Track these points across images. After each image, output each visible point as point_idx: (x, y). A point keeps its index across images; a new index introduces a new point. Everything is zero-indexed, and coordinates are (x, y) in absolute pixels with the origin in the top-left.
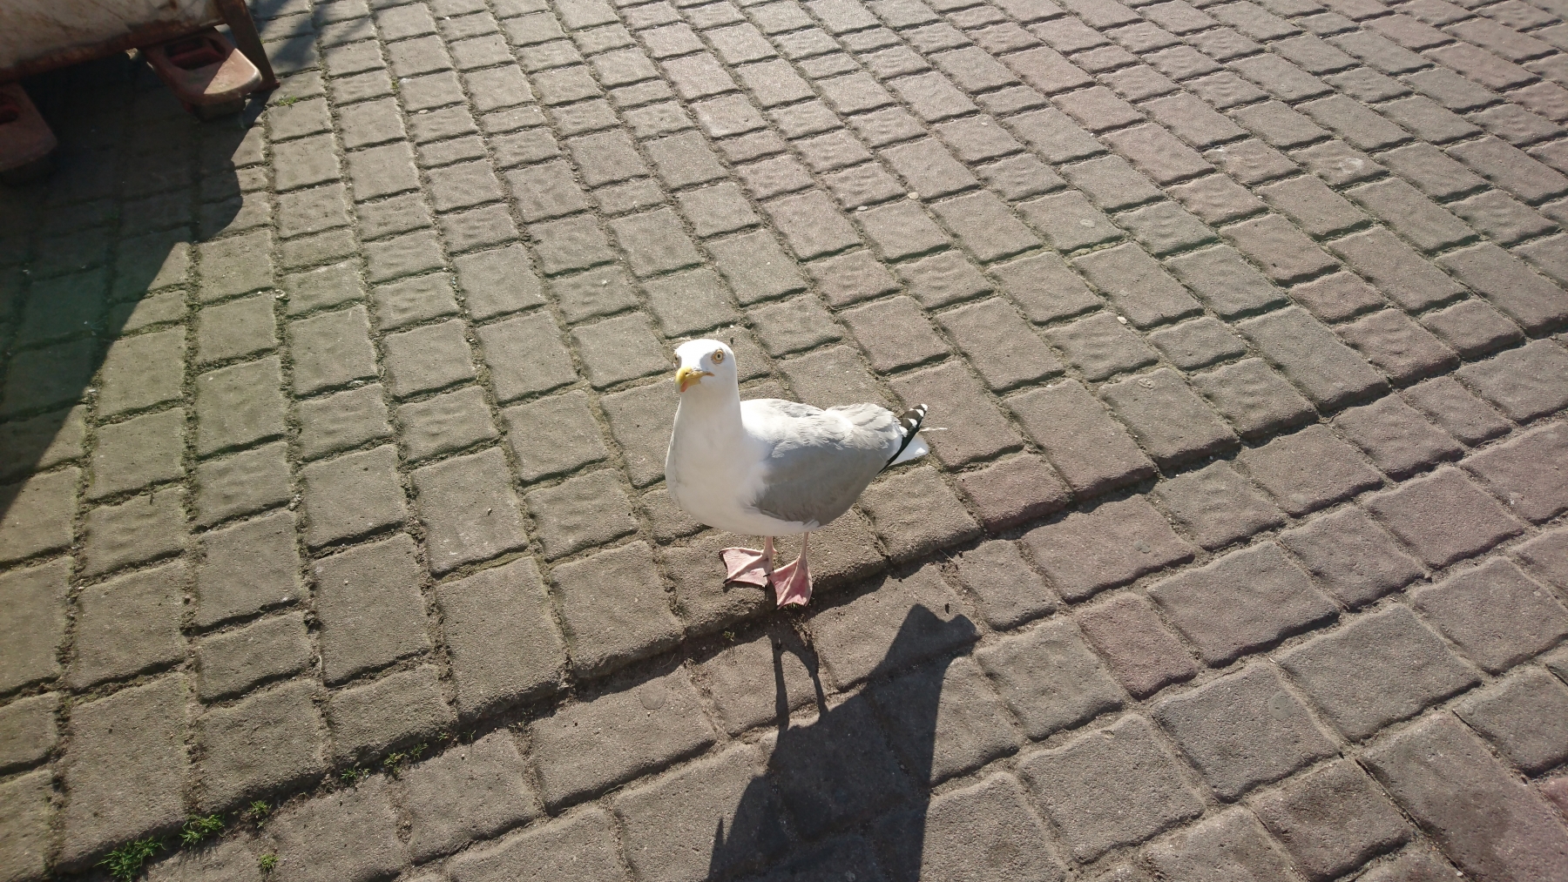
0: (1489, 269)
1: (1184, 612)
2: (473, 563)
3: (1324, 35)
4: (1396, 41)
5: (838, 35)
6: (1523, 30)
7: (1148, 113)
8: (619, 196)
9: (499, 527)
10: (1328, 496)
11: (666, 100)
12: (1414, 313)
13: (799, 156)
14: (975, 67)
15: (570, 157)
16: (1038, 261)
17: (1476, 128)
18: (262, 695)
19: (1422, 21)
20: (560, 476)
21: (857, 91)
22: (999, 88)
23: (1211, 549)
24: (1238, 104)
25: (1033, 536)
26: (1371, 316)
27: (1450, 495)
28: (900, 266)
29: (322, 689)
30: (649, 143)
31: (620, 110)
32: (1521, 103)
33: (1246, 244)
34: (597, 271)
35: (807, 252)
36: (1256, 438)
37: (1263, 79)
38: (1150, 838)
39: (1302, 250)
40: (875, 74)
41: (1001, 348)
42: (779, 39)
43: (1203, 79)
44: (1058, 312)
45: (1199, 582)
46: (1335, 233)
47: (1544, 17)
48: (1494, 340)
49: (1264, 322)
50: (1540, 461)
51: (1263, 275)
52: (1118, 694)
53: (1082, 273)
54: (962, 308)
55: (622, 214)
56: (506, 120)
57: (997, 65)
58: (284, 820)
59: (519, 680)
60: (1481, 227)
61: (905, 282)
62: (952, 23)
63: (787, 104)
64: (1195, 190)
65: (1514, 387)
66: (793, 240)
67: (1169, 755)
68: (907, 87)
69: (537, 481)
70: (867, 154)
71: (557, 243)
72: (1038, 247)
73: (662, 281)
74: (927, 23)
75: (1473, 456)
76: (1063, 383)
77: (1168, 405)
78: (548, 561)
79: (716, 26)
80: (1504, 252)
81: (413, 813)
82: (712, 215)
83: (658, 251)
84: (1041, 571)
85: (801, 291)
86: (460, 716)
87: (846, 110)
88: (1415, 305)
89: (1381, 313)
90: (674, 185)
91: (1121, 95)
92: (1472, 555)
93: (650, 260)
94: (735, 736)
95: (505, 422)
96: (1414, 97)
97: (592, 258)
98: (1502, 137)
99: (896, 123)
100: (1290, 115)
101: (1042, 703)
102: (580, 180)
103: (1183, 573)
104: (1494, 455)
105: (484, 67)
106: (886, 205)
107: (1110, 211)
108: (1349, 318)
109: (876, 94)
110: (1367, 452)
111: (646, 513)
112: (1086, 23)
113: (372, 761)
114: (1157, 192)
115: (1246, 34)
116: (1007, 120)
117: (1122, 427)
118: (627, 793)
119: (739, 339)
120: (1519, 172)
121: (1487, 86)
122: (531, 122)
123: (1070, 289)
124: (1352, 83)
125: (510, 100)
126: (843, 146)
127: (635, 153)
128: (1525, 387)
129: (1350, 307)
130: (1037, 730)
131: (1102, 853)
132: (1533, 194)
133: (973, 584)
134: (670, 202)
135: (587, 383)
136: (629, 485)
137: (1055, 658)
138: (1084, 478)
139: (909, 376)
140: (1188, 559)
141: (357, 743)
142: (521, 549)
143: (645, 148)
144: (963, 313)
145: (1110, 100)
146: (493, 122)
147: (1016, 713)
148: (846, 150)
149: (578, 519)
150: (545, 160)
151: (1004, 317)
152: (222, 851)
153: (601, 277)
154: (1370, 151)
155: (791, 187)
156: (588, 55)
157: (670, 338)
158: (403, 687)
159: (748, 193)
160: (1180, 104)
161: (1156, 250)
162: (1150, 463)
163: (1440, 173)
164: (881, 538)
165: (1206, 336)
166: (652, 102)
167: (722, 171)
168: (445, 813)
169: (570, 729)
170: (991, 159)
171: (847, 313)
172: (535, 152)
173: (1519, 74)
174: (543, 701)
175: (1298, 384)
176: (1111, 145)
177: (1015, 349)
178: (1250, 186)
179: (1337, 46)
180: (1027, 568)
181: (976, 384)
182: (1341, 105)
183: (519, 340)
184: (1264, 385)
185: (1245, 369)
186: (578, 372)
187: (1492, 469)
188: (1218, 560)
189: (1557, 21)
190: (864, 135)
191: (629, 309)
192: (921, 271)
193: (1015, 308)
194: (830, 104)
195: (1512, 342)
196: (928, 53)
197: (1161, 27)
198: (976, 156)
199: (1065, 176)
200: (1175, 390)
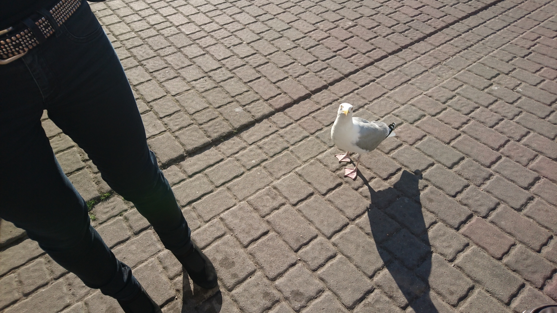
0: (380, 42)
1: (319, 118)
2: (154, 135)
5: (215, 5)
7: (300, 17)
8: (165, 51)
9: (158, 128)
10: (348, 92)
11: (170, 27)
12: (364, 54)
13: (212, 36)
14: (254, 10)
15: (147, 44)
16: (278, 54)
17: (377, 12)
20: (170, 115)
21: (223, 19)
22: (261, 15)
23: (324, 106)
24: (321, 13)
25: (286, 110)
26: (355, 56)
27: (373, 88)
28: (245, 59)
30: (169, 38)
31: (158, 31)
32: (387, 6)
33: (326, 44)
35: (220, 58)
36: (332, 84)
37: (327, 6)
38: (317, 155)
39: (339, 44)
40: (228, 14)
41: (273, 74)
42: (199, 8)
43: (312, 8)
44: (285, 64)
45: (322, 113)
46: (346, 39)
48: (382, 57)
49: (332, 60)
50: (391, 79)
51: (330, 50)
52: (308, 134)
53: (289, 55)
54: (262, 66)
55: (167, 56)
56: (125, 37)
57: (260, 9)
59: (175, 155)
60: (378, 34)
61: (247, 62)
63: (206, 24)
64: (313, 34)
65: (386, 66)
66: (215, 56)
67: (319, 142)
68: (237, 17)
69: (164, 117)
70: (230, 34)
71: (151, 65)
72: (278, 51)
73: (183, 70)
74: (239, 1)
75: (378, 80)
76: (288, 79)
77: (312, 80)
78: (173, 132)
79: (179, 6)
80: (383, 39)
82: (192, 53)
83: (180, 63)
84: (289, 116)
85: (221, 67)
86: (162, 164)
87: (222, 24)
88: (364, 52)
89: (357, 55)
90: (179, 47)
91: (293, 14)
92: (378, 98)
93: (178, 65)
94: (228, 157)
95: (151, 106)
96: (363, 7)
97: (161, 67)
98: (383, 14)
99: (237, 26)
100: (334, 14)
101: (293, 139)
102: (152, 49)
103: (318, 112)
104: (382, 79)
105: (114, 24)
106: (238, 45)
107: (294, 41)
108: (350, 57)
109: (229, 19)
110: (355, 83)
111: (195, 119)
114: (304, 36)
116: (265, 23)
117: (303, 86)
118: (207, 171)
119: (208, 80)
120: (387, 21)
121: (379, 2)
122: (133, 36)
123: (287, 59)
124: (348, 5)
125: (124, 32)
126: (223, 33)
127: (166, 41)
128: (389, 65)
129: (350, 54)
130: (292, 143)
131: (308, 160)
132: (390, 25)
133: (275, 121)
134: (180, 51)
135: (170, 95)
136: (189, 115)
137: (294, 131)
138: (296, 97)
139: (253, 83)
140: (320, 109)
142: (165, 131)
143: (168, 39)
144: (263, 67)
145: (290, 15)
146: (121, 38)
147: (288, 142)
148: (224, 34)
149: (178, 123)
150: (140, 45)
151: (272, 67)
152: (112, 199)
153: (165, 71)
154: (353, 20)
155: (212, 44)
156: (144, 18)
157: (189, 82)
159: (200, 47)
160: (307, 15)
161: (305, 48)
162: (310, 92)
163: (369, 23)
164: (253, 116)
165: (319, 65)
166: (167, 27)
167: (191, 42)
169: (190, 162)
170: (263, 32)
171: (234, 71)
172: (136, 44)
174: (181, 158)
175: (340, 72)
176: (292, 26)
177: (276, 74)
178: (326, 32)
180: (286, 117)
181: (268, 82)
182: (346, 11)
183: (148, 88)
184: (332, 73)
185: (329, 70)
186: (167, 93)
187: (382, 82)
188: (326, 108)
190: (228, 30)
191: (176, 77)
192: (250, 59)
193: (275, 65)
194: (217, 23)
195: (386, 57)
196: (241, 8)
198: (259, 32)
199: (282, 34)
200: (313, 77)
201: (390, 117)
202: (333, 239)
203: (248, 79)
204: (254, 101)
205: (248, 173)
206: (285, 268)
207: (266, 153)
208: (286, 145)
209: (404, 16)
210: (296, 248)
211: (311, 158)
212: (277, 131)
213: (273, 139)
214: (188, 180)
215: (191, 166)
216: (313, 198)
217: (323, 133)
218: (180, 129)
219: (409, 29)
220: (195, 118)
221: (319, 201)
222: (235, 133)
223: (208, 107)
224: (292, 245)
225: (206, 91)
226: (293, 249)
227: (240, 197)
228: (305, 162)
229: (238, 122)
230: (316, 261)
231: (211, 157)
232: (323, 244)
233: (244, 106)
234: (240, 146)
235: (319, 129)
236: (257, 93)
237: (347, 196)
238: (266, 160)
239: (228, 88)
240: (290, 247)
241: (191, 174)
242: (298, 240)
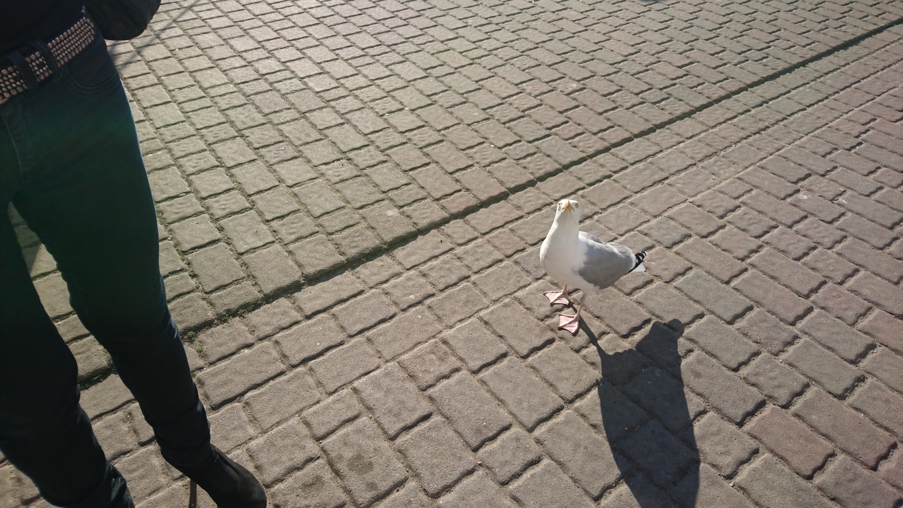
0: (621, 117)
1: (521, 232)
2: (255, 248)
3: (561, 40)
4: (589, 40)
5: (363, 49)
6: (634, 34)
7: (495, 73)
8: (280, 117)
9: (261, 236)
10: (567, 193)
11: (291, 78)
12: (595, 134)
13: (356, 97)
14: (425, 59)
15: (253, 104)
16: (459, 129)
17: (617, 70)
18: (180, 300)
19: (598, 32)
20: (282, 217)
21: (376, 71)
22: (435, 67)
23: (528, 213)
24: (529, 68)
25: (468, 217)
26: (580, 136)
27: (607, 188)
28: (406, 134)
29: (204, 295)
30: (288, 96)
31: (271, 84)
32: (633, 60)
33: (535, 117)
34: (277, 145)
35: (367, 131)
36: (542, 179)
37: (538, 58)
38: (515, 292)
39: (555, 117)
40: (382, 64)
41: (450, 159)
42: (337, 52)
43: (515, 59)
44: (469, 145)
45: (526, 223)
46: (567, 110)
47: (642, 29)
48: (623, 140)
49: (543, 142)
50: (637, 174)
51: (542, 127)
52: (501, 257)
53: (476, 131)
54: (433, 147)
55: (283, 123)
56: (218, 91)
57: (433, 58)
58: (202, 336)
59: (285, 281)
60: (618, 104)
61: (409, 139)
62: (412, 42)
63: (347, 77)
64: (515, 100)
65: (630, 154)
66: (360, 127)
67: (519, 270)
68: (398, 68)
69: (273, 219)
70: (385, 95)
71: (256, 136)
72: (459, 124)
73: (307, 146)
74: (402, 43)
75: (615, 176)
76: (474, 168)
77: (511, 172)
78: (285, 245)
79: (307, 48)
80: (627, 111)
81: (254, 326)
82: (323, 121)
83: (303, 136)
84: (472, 227)
85: (368, 145)
86: (264, 295)
87: (373, 78)
88: (596, 131)
89: (583, 135)
90: (304, 111)
91: (484, 67)
92: (615, 204)
93: (300, 139)
94: (372, 288)
95: (253, 201)
96: (595, 61)
97: (273, 141)
98: (627, 72)
99: (396, 83)
100: (549, 70)
101: (477, 263)
102: (260, 112)
103: (519, 222)
104: (622, 174)
105: (202, 70)
106: (397, 113)
107: (484, 109)
108: (573, 138)
109: (385, 72)
110: (580, 179)
111: (321, 225)
112: (468, 40)
113: (232, 313)
114: (501, 102)
115: (531, 41)
116: (440, 79)
117: (496, 180)
118: (336, 309)
119: (345, 164)
120: (632, 84)
121: (622, 55)
122: (231, 91)
123: (472, 137)
124: (571, 57)
125: (218, 83)
126: (374, 92)
127: (283, 100)
128: (634, 153)
129: (573, 134)
130: (475, 270)
132: (636, 91)
133: (450, 233)
134: (304, 118)
135: (284, 185)
136: (312, 218)
137: (480, 250)
138: (484, 197)
139: (417, 171)
140: (522, 217)
141: (225, 308)
142: (273, 242)
143: (286, 97)
145: (480, 69)
146: (213, 92)
147: (469, 267)
148: (376, 93)
149: (294, 230)
150: (242, 105)
151: (449, 149)
153: (280, 147)
154: (579, 81)
155: (355, 108)
156: (250, 63)
157: (316, 166)
158: (238, 290)
159: (337, 112)
160: (507, 69)
161: (502, 122)
162: (506, 190)
163: (604, 86)
164: (415, 223)
165: (523, 148)
166: (285, 79)
167: (323, 104)
168: (267, 324)
169: (309, 294)
170: (436, 94)
171: (388, 152)
172: (236, 103)
173: (632, 50)
174: (296, 287)
175: (555, 161)
176: (482, 86)
177: (455, 159)
178: (535, 97)
179: (566, 44)
180: (468, 227)
181: (442, 172)
182: (568, 66)
183: (250, 173)
184: (544, 162)
185: (538, 157)
186: (280, 182)
187: (622, 179)
188: (531, 216)
189: (647, 31)
190: (382, 87)
191: (295, 158)
192: (415, 135)
193: (453, 145)
194: (365, 76)
195: (629, 140)
196: (404, 55)
197: (498, 40)
198: (430, 93)
199: (466, 98)
200: (512, 166)
201: (635, 235)
202: (537, 433)
203: (410, 165)
204: (418, 200)
205: (402, 316)
206: (455, 478)
207: (433, 285)
208: (465, 272)
209: (661, 77)
210: (476, 444)
211: (506, 295)
212: (452, 249)
213: (446, 262)
214: (304, 324)
215: (310, 299)
216: (506, 361)
217: (526, 256)
218: (297, 240)
219: (668, 98)
220: (322, 223)
221: (516, 368)
222: (385, 249)
223: (343, 207)
224: (468, 440)
225: (342, 181)
226: (470, 446)
227: (387, 354)
228: (495, 301)
229: (391, 232)
230: (506, 469)
231: (344, 287)
232: (519, 439)
233: (402, 207)
234: (391, 272)
235: (519, 248)
236: (423, 188)
237: (562, 361)
238: (433, 295)
239: (377, 178)
240: (466, 442)
241: (309, 313)
242: (478, 431)
